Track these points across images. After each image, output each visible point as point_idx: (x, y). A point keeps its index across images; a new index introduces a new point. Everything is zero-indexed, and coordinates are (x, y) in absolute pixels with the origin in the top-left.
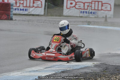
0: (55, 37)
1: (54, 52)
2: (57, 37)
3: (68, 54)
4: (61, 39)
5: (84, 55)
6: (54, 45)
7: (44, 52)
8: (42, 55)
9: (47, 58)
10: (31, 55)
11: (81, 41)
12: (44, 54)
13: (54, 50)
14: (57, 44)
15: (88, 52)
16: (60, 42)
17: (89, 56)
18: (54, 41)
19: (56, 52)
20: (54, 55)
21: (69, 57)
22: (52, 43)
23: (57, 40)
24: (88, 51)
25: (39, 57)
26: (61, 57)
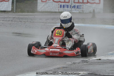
0: (57, 31)
1: (58, 47)
2: (59, 31)
4: (63, 32)
6: (57, 40)
7: (47, 47)
8: (45, 51)
9: (51, 54)
11: (83, 35)
12: (47, 49)
13: (58, 45)
14: (61, 38)
16: (62, 36)
17: (92, 51)
18: (57, 35)
19: (60, 47)
20: (59, 50)
21: (75, 52)
22: (55, 38)
23: (60, 34)
24: (91, 46)
25: (42, 53)
26: (67, 52)
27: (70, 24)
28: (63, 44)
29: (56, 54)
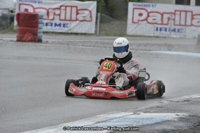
0: (106, 63)
2: (109, 63)
3: (124, 88)
4: (114, 65)
5: (149, 91)
6: (104, 75)
7: (89, 85)
8: (85, 90)
9: (93, 95)
10: (69, 91)
11: (145, 69)
12: (89, 88)
13: (105, 83)
14: (109, 73)
15: (155, 86)
16: (112, 70)
17: (156, 92)
18: (104, 68)
19: (107, 86)
20: (104, 89)
21: (126, 92)
22: (101, 73)
23: (108, 68)
24: (155, 84)
25: (82, 93)
26: (116, 92)
27: (125, 54)
28: (112, 82)
29: (101, 95)
